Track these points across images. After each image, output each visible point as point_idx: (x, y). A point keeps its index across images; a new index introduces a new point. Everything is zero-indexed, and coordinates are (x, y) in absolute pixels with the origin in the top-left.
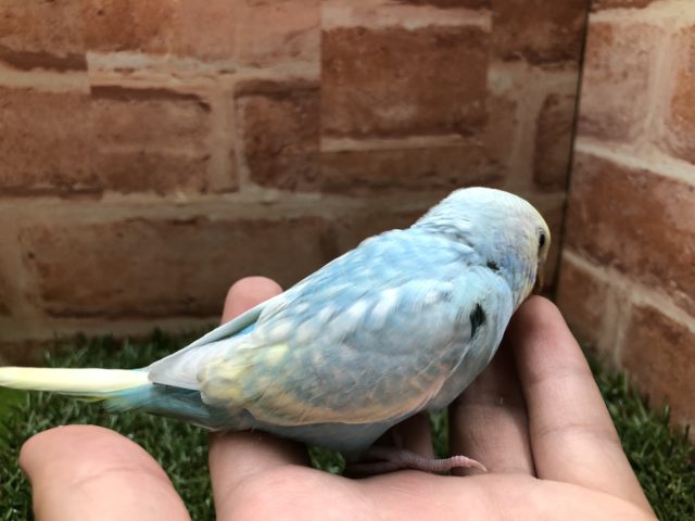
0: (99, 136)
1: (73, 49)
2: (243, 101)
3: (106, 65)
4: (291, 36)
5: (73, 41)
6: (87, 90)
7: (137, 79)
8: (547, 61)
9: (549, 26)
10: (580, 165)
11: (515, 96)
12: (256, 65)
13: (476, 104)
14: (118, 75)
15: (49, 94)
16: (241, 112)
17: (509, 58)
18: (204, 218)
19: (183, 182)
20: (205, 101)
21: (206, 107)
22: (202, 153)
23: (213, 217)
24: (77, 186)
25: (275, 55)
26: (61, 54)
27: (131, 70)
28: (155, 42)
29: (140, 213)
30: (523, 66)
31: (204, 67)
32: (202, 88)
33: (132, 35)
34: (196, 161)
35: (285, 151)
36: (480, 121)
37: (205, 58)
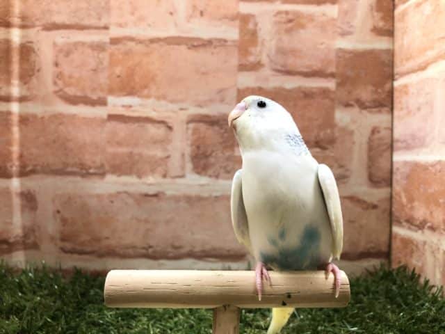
0: (109, 142)
1: (101, 95)
2: (191, 126)
3: (117, 104)
4: (221, 91)
5: (102, 90)
6: (105, 117)
7: (134, 111)
8: (370, 107)
9: (370, 88)
10: (398, 169)
11: (353, 127)
12: (200, 106)
13: (329, 131)
14: (123, 109)
15: (84, 118)
16: (190, 132)
17: (347, 105)
18: (163, 193)
19: (153, 171)
20: (170, 125)
21: (170, 128)
22: (166, 155)
23: (169, 193)
24: (91, 171)
25: (211, 101)
26: (95, 97)
27: (130, 106)
28: (146, 92)
29: (125, 189)
30: (356, 110)
31: (171, 106)
32: (169, 117)
33: (133, 88)
34: (162, 159)
35: (214, 154)
36: (332, 141)
37: (172, 102)
